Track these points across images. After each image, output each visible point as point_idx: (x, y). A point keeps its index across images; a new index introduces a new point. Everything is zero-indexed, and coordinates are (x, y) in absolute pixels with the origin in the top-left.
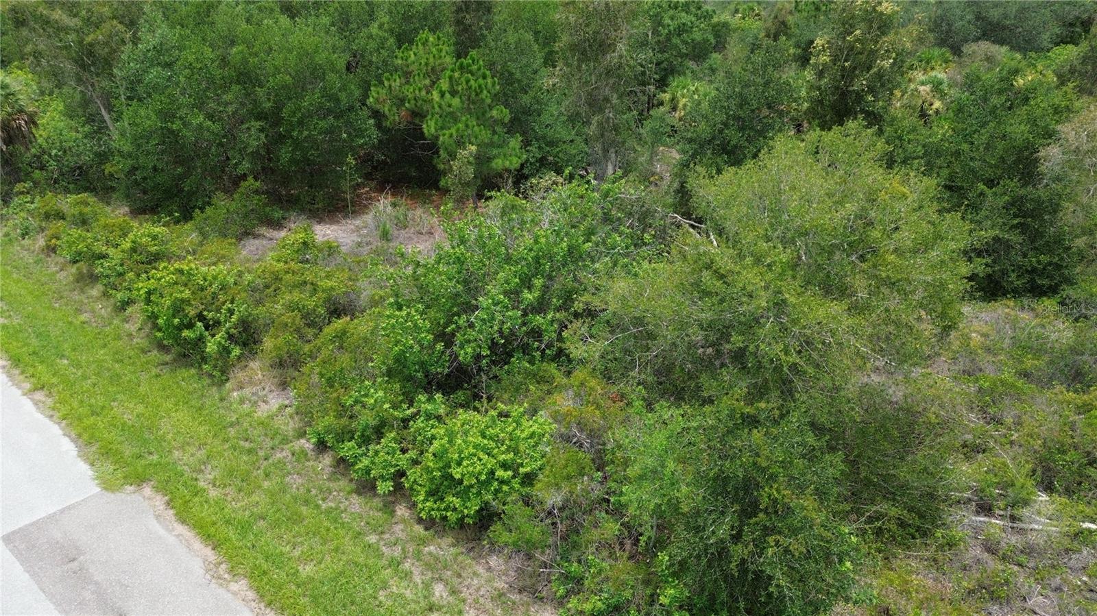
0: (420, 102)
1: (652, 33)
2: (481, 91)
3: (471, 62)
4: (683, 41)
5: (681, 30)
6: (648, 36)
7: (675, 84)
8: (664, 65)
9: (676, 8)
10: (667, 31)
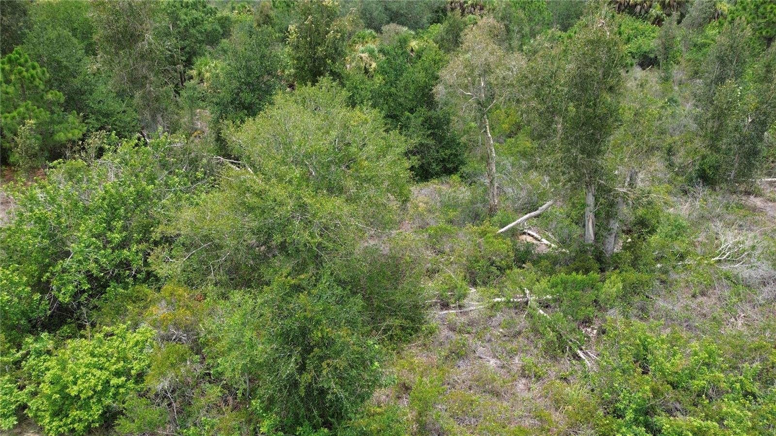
1: (173, 26)
2: (34, 80)
3: (18, 56)
4: (198, 31)
5: (195, 23)
6: (169, 28)
7: (199, 63)
8: (187, 49)
9: (187, 7)
10: (184, 24)
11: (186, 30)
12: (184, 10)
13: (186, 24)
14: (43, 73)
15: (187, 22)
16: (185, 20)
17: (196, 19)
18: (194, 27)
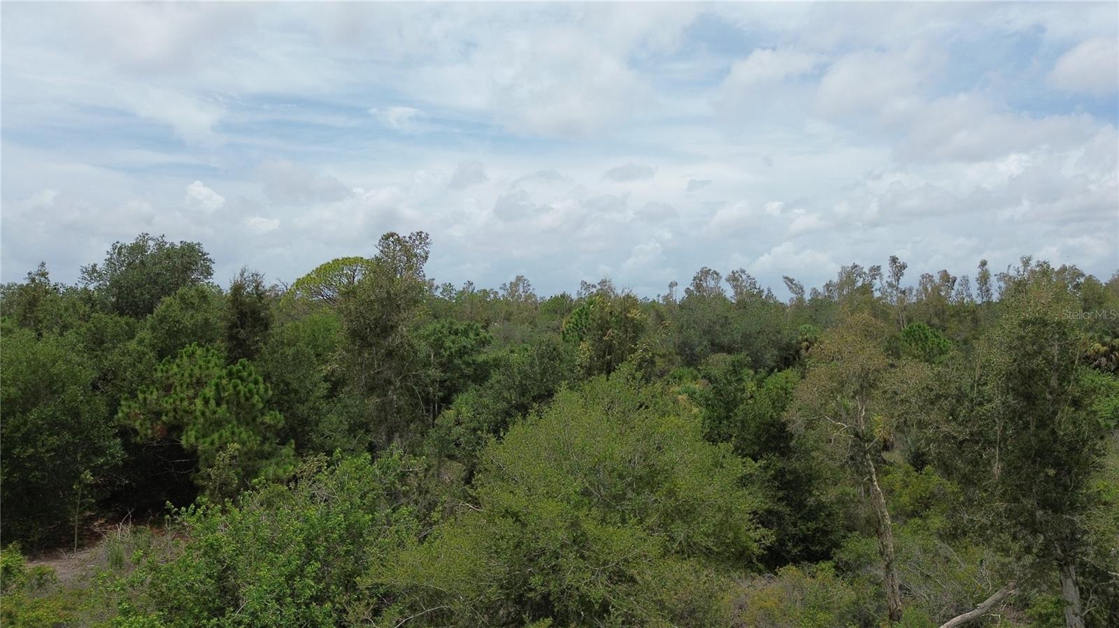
0: (180, 413)
1: (434, 355)
2: (252, 396)
3: (241, 368)
4: (464, 362)
5: (462, 352)
6: (430, 357)
7: (459, 401)
8: (448, 383)
9: (456, 334)
10: (448, 352)
11: (450, 361)
12: (453, 337)
13: (451, 353)
14: (266, 391)
15: (453, 350)
16: (450, 348)
17: (464, 347)
18: (460, 357)
